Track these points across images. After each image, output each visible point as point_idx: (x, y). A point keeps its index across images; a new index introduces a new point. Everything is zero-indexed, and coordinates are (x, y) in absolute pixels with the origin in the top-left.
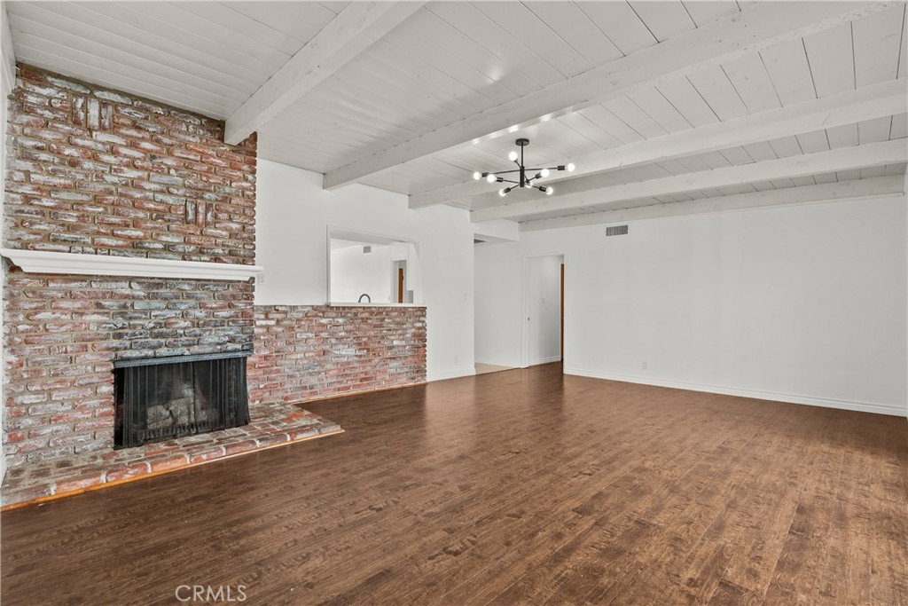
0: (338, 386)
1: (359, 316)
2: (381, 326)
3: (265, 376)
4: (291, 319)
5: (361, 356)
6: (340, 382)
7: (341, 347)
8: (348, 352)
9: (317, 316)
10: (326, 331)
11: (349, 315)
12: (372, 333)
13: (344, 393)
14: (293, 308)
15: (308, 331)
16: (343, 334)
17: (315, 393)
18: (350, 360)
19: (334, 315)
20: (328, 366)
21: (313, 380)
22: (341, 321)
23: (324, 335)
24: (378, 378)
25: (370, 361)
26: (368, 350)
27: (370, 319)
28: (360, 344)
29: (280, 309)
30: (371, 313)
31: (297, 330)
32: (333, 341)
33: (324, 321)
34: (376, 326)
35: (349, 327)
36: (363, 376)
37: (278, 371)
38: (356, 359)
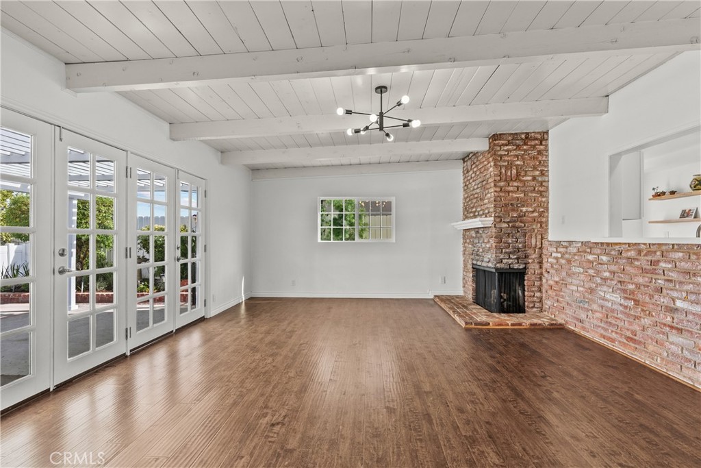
0: (602, 332)
1: (624, 255)
2: (653, 272)
3: (556, 298)
4: (570, 254)
5: (626, 307)
6: (606, 330)
7: (605, 288)
8: (615, 298)
9: (586, 252)
10: (592, 268)
11: (613, 253)
12: (641, 280)
13: (609, 345)
14: (570, 242)
15: (579, 267)
16: (607, 274)
17: (583, 328)
18: (614, 307)
19: (599, 251)
20: (595, 307)
21: (583, 316)
22: (604, 258)
23: (591, 272)
24: (651, 348)
25: (636, 318)
26: (637, 302)
27: (637, 260)
28: (624, 291)
29: (563, 244)
30: (640, 252)
31: (573, 264)
32: (599, 280)
33: (591, 257)
34: (644, 271)
35: (613, 268)
36: (629, 334)
37: (563, 297)
38: (621, 308)
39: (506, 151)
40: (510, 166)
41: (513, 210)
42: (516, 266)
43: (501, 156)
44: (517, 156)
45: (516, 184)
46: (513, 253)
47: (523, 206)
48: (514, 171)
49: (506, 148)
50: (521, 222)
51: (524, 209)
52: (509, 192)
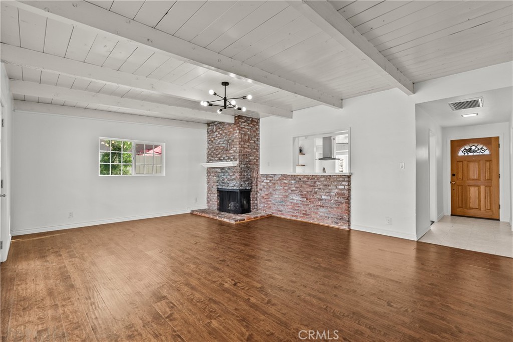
0: (292, 214)
1: (302, 180)
2: (314, 186)
3: (266, 202)
4: (274, 180)
5: (303, 201)
6: (293, 213)
7: (293, 195)
8: (297, 198)
9: (283, 179)
10: (287, 186)
11: (297, 179)
12: (309, 190)
13: (295, 219)
14: (275, 175)
15: (280, 186)
16: (294, 188)
17: (282, 214)
18: (297, 202)
19: (290, 179)
20: (288, 203)
21: (282, 208)
22: (293, 182)
23: (286, 188)
24: (313, 216)
25: (308, 205)
26: (307, 199)
27: (308, 182)
28: (302, 195)
29: (271, 176)
30: (308, 178)
31: (276, 185)
32: (290, 191)
33: (286, 182)
34: (311, 186)
35: (297, 185)
36: (304, 212)
37: (270, 201)
38: (300, 202)
39: (244, 125)
40: (245, 134)
41: (247, 158)
42: (248, 188)
43: (242, 128)
44: (248, 129)
45: (248, 144)
46: (246, 181)
47: (250, 156)
48: (247, 137)
49: (244, 124)
50: (250, 164)
51: (251, 158)
52: (245, 148)
